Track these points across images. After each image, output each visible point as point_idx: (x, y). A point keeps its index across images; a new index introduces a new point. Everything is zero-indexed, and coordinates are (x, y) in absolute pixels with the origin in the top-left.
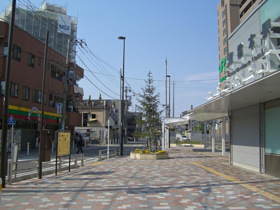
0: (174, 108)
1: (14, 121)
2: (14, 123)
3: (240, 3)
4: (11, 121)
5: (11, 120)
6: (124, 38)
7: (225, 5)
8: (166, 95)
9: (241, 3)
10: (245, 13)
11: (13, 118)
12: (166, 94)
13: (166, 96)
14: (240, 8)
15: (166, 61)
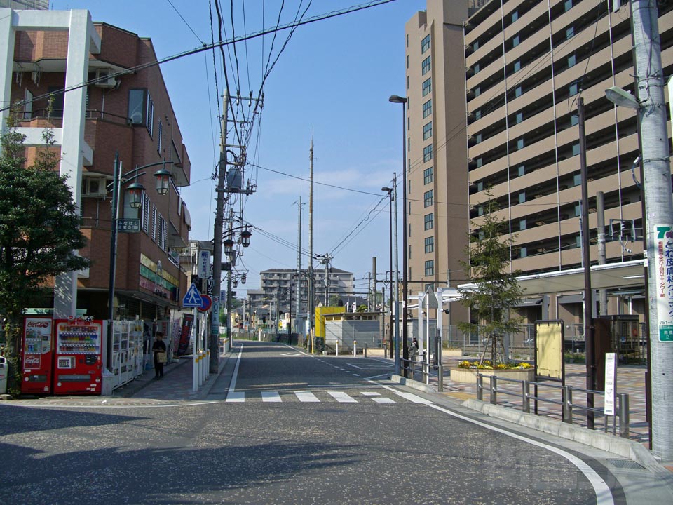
0: (300, 262)
1: (199, 297)
2: (198, 302)
3: (467, 22)
4: (193, 300)
5: (192, 296)
6: (403, 101)
7: (429, 24)
8: (310, 232)
9: (469, 22)
10: (480, 46)
11: (195, 291)
12: (312, 230)
13: (312, 233)
14: (467, 33)
15: (311, 150)
